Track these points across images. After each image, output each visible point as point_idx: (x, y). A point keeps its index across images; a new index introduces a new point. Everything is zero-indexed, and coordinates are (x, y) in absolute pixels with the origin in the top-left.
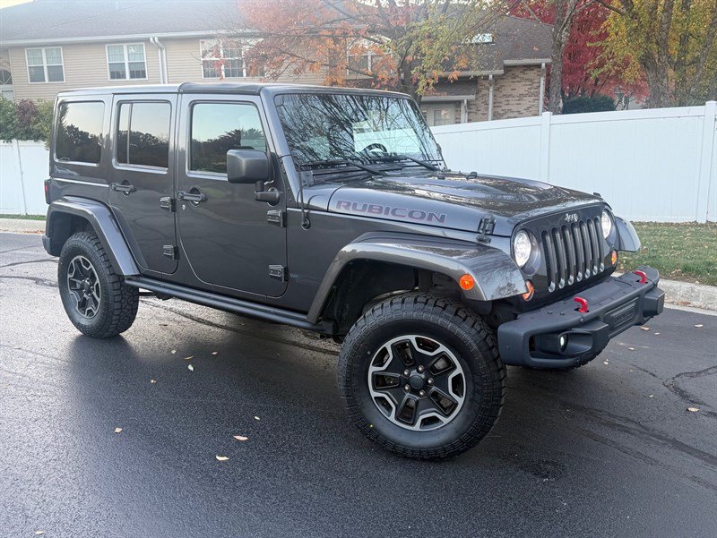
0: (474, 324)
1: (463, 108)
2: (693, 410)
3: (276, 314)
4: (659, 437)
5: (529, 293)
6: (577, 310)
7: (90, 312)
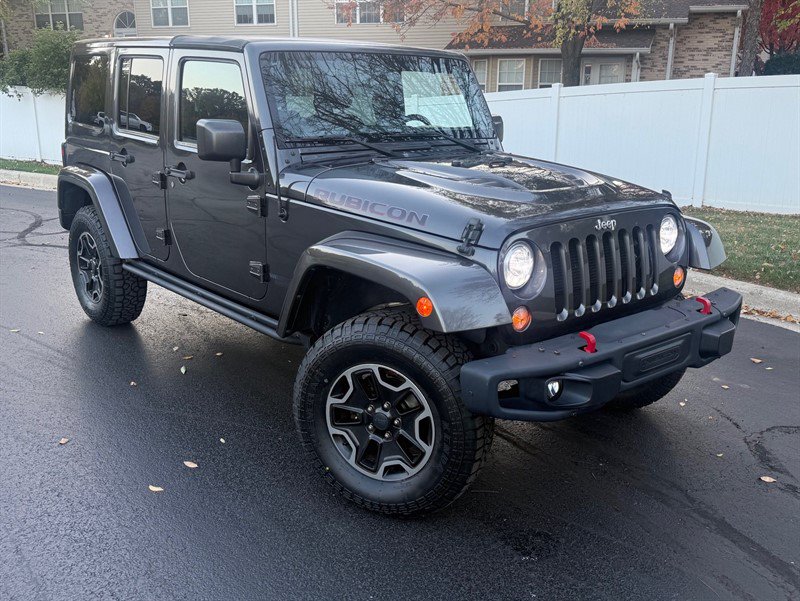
0: (447, 357)
1: (634, 62)
2: (767, 479)
3: (256, 320)
4: (704, 515)
5: (524, 322)
6: (582, 348)
7: (96, 295)
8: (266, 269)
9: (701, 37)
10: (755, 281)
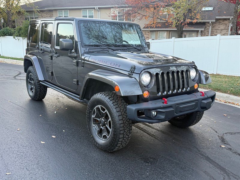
1: (199, 33)
2: (223, 146)
3: (75, 96)
4: (202, 155)
5: (147, 95)
6: (163, 103)
7: (33, 92)
8: (78, 82)
9: (219, 26)
10: (228, 94)
